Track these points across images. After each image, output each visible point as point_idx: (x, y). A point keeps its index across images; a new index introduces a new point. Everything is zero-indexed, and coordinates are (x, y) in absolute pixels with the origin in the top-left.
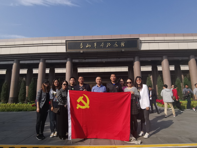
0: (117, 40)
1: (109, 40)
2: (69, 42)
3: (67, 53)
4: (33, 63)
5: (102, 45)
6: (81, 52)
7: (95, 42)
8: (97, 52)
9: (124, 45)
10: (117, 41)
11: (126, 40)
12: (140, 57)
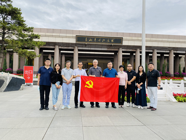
1: (104, 37)
2: (78, 36)
3: (76, 44)
6: (86, 44)
7: (95, 38)
8: (95, 44)
9: (113, 41)
10: (109, 39)
11: (115, 38)
12: (122, 49)
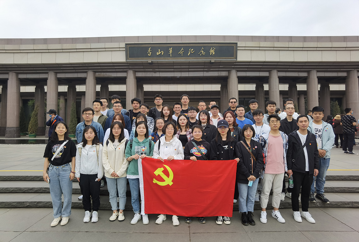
0: (205, 45)
1: (192, 45)
2: (130, 46)
3: (128, 63)
4: (76, 76)
5: (181, 52)
6: (149, 62)
8: (173, 62)
9: (214, 53)
10: (204, 47)
11: (217, 45)
12: (238, 71)
